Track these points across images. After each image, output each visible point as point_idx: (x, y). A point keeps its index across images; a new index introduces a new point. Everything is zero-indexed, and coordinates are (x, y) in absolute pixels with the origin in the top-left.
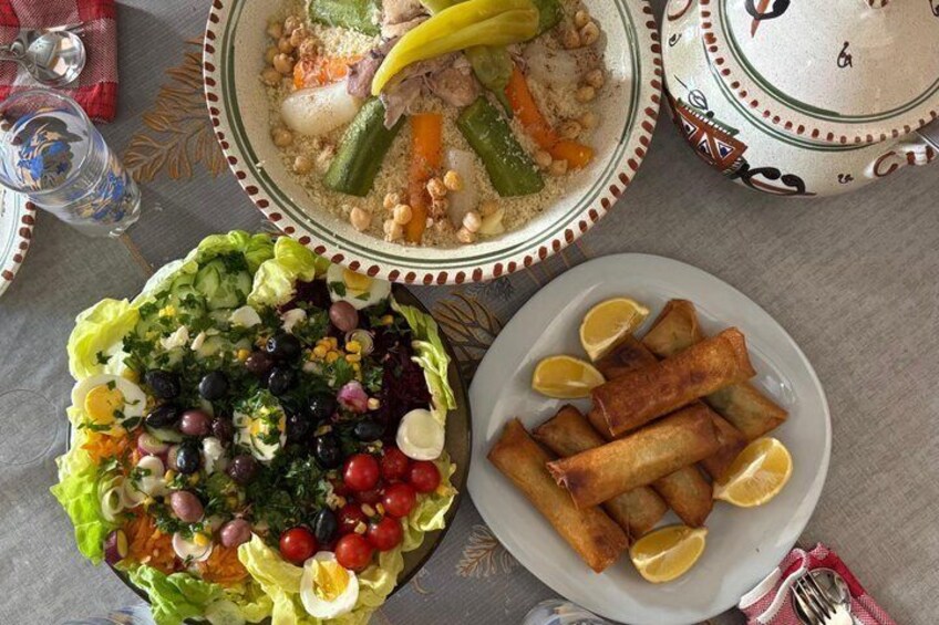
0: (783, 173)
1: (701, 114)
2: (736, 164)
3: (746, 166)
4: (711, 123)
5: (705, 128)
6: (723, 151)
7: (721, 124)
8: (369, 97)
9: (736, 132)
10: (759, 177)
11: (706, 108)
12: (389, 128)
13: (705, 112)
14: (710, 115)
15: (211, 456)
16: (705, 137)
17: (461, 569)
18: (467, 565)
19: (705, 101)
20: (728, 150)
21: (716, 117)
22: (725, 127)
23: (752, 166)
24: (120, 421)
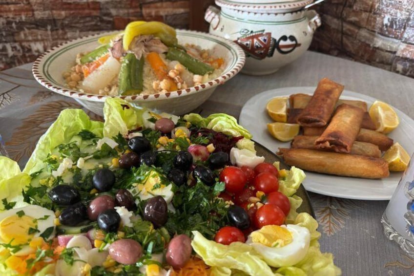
0: (288, 36)
1: (248, 34)
2: (272, 42)
3: (275, 40)
4: (254, 34)
5: (253, 37)
6: (265, 40)
7: (257, 32)
8: (123, 54)
9: (263, 31)
10: (282, 43)
11: (248, 31)
12: (139, 59)
13: (249, 33)
14: (252, 32)
15: (125, 215)
16: (255, 40)
17: (328, 232)
18: (328, 229)
19: (246, 30)
20: (266, 38)
21: (254, 31)
22: (259, 31)
23: (277, 39)
24: (37, 235)
